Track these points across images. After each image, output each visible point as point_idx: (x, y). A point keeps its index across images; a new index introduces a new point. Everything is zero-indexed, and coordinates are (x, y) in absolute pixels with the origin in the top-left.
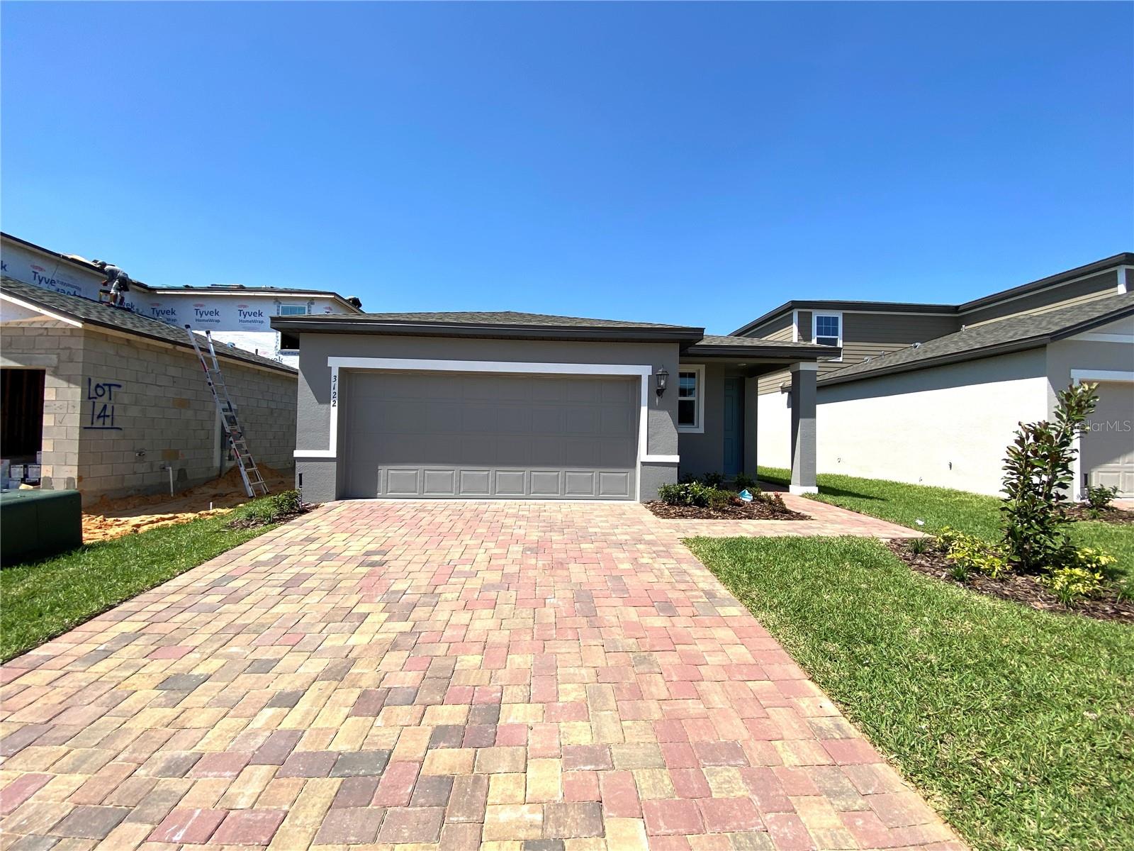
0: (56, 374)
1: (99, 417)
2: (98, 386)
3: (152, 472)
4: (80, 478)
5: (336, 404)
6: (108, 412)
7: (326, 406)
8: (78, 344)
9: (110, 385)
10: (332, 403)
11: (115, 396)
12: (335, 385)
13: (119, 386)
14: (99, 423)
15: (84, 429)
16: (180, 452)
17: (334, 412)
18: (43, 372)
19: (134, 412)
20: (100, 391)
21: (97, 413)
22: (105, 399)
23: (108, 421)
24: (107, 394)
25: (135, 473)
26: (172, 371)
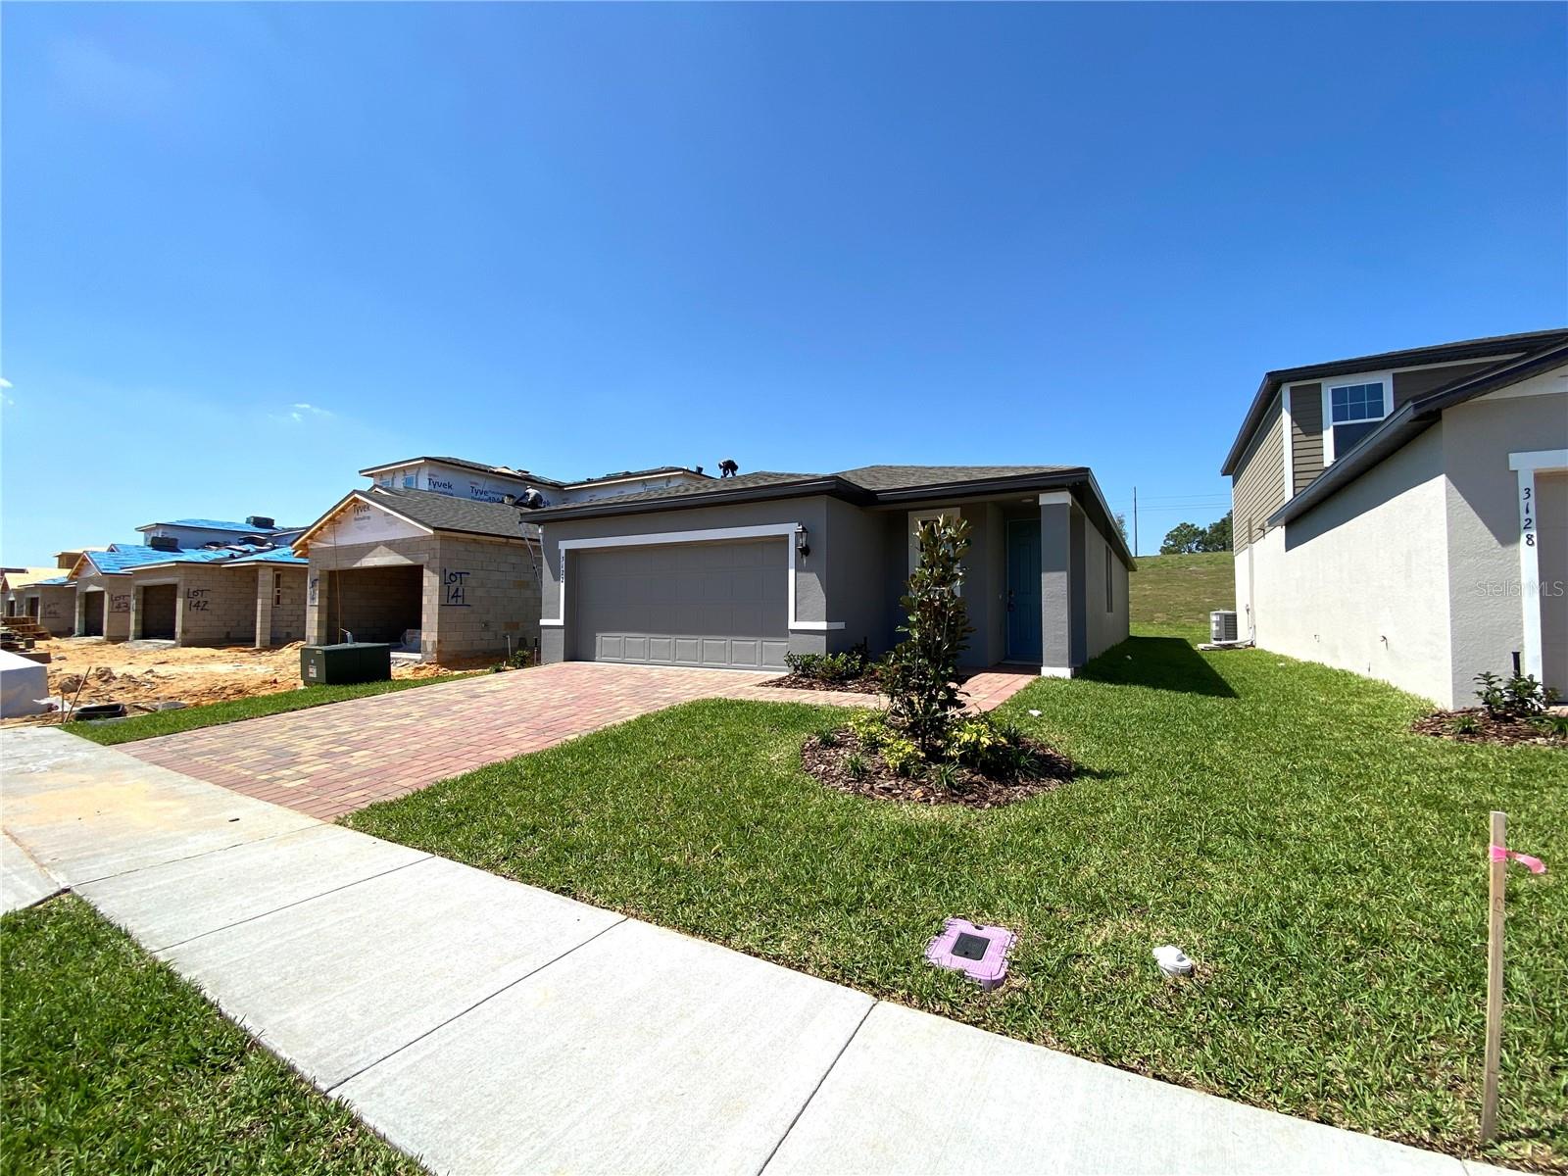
0: (428, 568)
1: (453, 597)
2: (451, 574)
3: (496, 638)
4: (439, 641)
6: (460, 593)
8: (437, 545)
9: (461, 573)
11: (465, 581)
13: (468, 574)
14: (453, 602)
15: (441, 605)
16: (521, 624)
18: (422, 566)
19: (480, 592)
20: (453, 578)
21: (451, 594)
22: (458, 583)
23: (460, 601)
24: (459, 579)
25: (482, 639)
26: (513, 559)
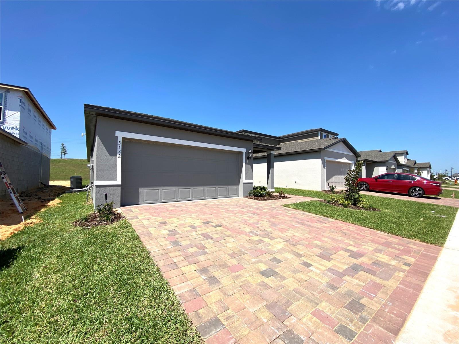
5: (121, 156)
7: (114, 157)
10: (118, 156)
12: (120, 146)
17: (119, 161)
